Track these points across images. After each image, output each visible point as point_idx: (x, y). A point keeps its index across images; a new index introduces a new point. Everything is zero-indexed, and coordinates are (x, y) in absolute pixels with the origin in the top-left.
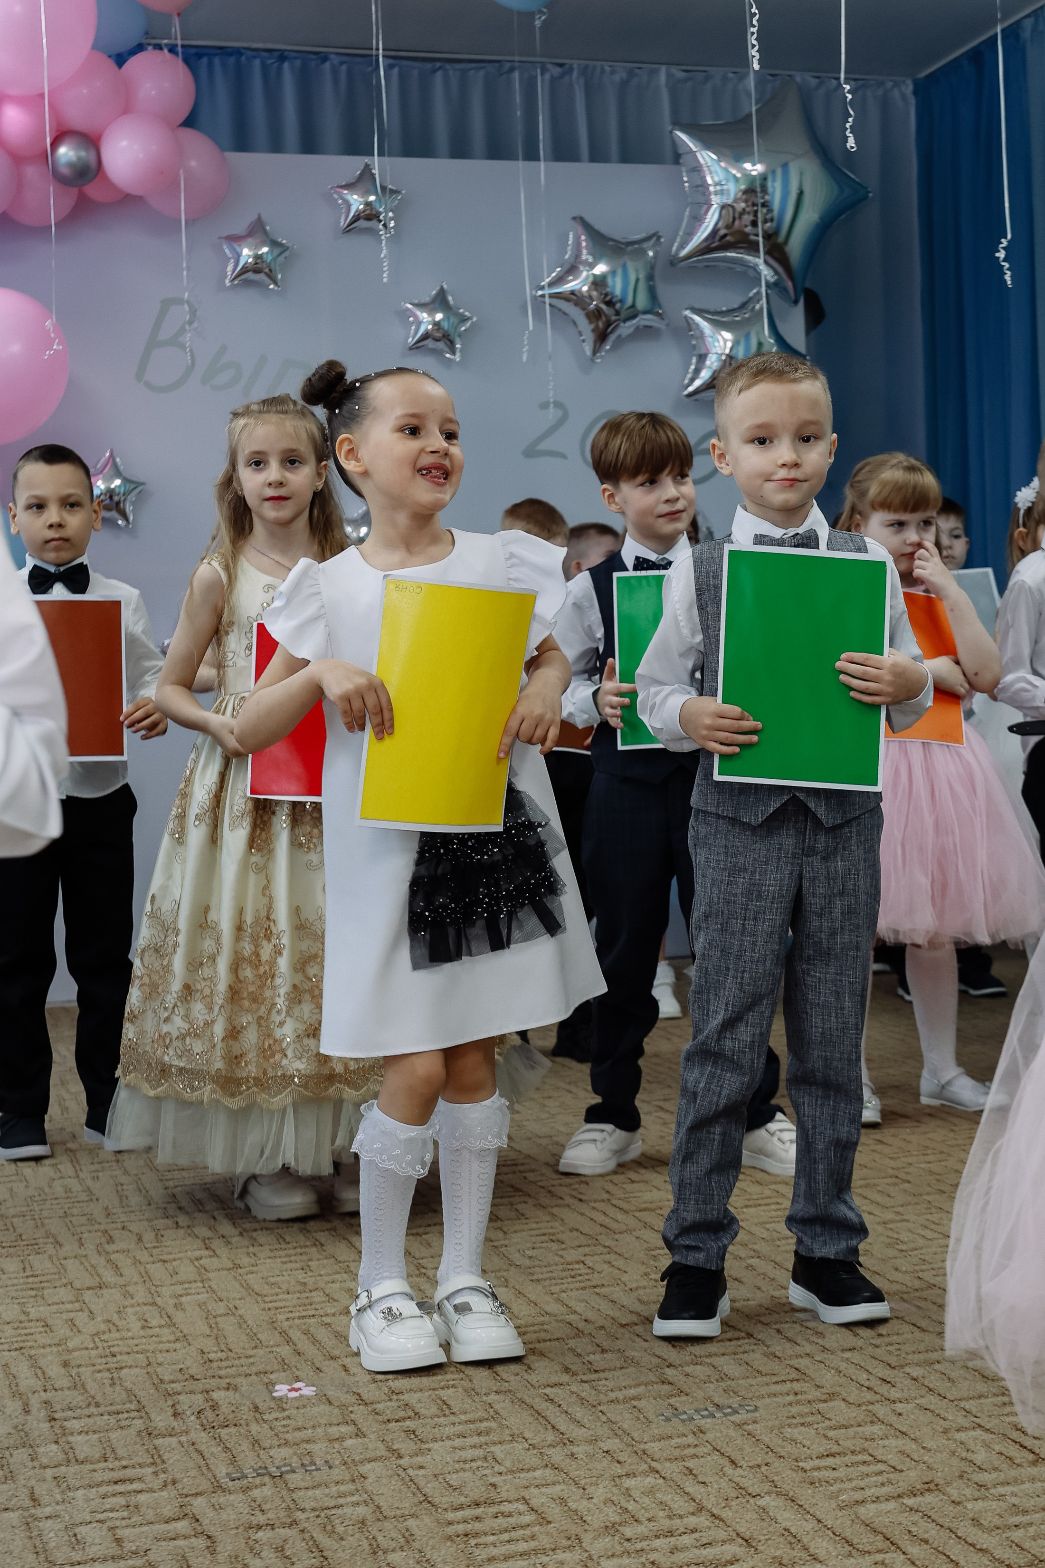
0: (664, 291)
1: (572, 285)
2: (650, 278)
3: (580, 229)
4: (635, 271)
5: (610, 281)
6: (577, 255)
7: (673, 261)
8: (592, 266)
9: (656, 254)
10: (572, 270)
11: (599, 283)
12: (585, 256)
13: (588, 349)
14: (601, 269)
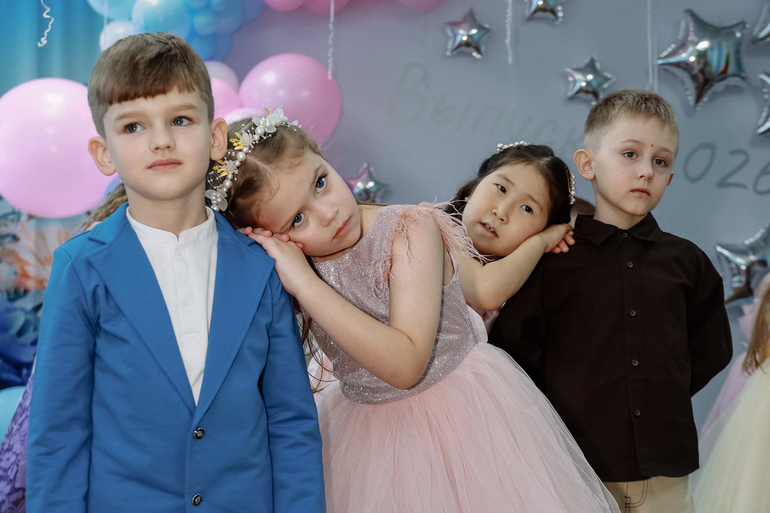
0: (749, 62)
1: (683, 56)
2: (738, 52)
3: (689, 18)
4: (727, 48)
5: (709, 54)
6: (687, 35)
7: (756, 41)
8: (697, 44)
9: (743, 34)
10: (682, 46)
11: (702, 56)
12: (692, 37)
13: (691, 99)
14: (704, 45)
